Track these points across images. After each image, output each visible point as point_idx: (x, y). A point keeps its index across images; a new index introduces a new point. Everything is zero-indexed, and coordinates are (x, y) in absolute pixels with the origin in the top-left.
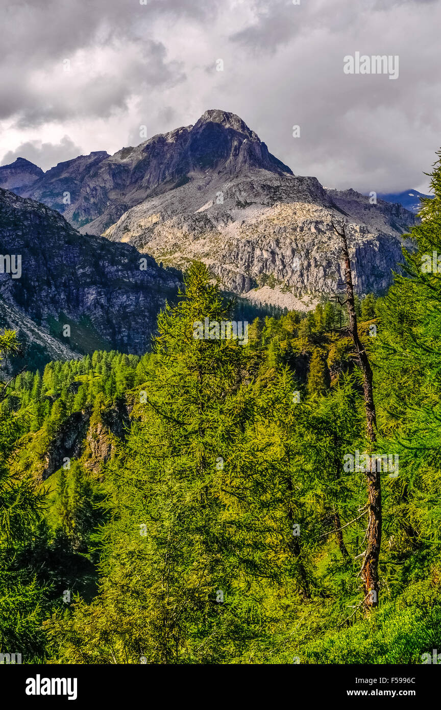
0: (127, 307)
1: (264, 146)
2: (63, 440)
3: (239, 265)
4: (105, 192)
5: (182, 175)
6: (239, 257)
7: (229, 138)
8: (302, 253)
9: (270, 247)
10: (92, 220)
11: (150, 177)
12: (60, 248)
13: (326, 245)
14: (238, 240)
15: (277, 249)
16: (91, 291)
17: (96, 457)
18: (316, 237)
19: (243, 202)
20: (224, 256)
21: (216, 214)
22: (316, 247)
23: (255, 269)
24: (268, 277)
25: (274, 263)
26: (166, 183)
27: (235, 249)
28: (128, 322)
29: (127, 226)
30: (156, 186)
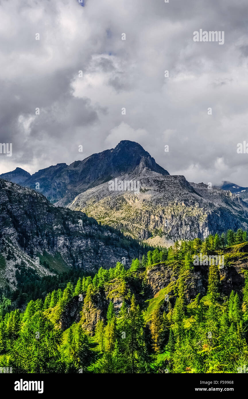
0: (81, 247)
1: (153, 159)
2: (69, 312)
3: (142, 224)
4: (65, 185)
5: (108, 175)
6: (142, 220)
7: (134, 155)
8: (178, 217)
9: (159, 214)
10: (57, 201)
11: (90, 176)
12: (44, 214)
13: (191, 213)
14: (141, 210)
15: (163, 215)
16: (61, 238)
17: (88, 322)
18: (185, 208)
19: (143, 189)
20: (133, 219)
21: (129, 196)
22: (185, 214)
23: (151, 226)
24: (159, 231)
25: (162, 223)
26: (99, 180)
27: (140, 215)
28: (82, 256)
29: (78, 203)
30: (93, 181)
